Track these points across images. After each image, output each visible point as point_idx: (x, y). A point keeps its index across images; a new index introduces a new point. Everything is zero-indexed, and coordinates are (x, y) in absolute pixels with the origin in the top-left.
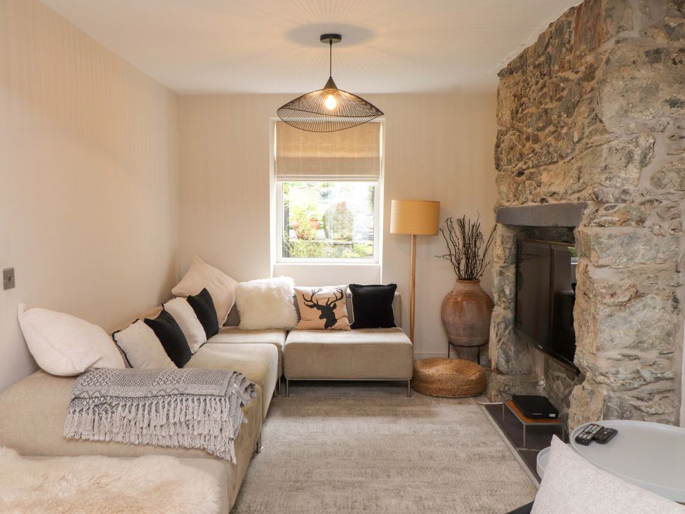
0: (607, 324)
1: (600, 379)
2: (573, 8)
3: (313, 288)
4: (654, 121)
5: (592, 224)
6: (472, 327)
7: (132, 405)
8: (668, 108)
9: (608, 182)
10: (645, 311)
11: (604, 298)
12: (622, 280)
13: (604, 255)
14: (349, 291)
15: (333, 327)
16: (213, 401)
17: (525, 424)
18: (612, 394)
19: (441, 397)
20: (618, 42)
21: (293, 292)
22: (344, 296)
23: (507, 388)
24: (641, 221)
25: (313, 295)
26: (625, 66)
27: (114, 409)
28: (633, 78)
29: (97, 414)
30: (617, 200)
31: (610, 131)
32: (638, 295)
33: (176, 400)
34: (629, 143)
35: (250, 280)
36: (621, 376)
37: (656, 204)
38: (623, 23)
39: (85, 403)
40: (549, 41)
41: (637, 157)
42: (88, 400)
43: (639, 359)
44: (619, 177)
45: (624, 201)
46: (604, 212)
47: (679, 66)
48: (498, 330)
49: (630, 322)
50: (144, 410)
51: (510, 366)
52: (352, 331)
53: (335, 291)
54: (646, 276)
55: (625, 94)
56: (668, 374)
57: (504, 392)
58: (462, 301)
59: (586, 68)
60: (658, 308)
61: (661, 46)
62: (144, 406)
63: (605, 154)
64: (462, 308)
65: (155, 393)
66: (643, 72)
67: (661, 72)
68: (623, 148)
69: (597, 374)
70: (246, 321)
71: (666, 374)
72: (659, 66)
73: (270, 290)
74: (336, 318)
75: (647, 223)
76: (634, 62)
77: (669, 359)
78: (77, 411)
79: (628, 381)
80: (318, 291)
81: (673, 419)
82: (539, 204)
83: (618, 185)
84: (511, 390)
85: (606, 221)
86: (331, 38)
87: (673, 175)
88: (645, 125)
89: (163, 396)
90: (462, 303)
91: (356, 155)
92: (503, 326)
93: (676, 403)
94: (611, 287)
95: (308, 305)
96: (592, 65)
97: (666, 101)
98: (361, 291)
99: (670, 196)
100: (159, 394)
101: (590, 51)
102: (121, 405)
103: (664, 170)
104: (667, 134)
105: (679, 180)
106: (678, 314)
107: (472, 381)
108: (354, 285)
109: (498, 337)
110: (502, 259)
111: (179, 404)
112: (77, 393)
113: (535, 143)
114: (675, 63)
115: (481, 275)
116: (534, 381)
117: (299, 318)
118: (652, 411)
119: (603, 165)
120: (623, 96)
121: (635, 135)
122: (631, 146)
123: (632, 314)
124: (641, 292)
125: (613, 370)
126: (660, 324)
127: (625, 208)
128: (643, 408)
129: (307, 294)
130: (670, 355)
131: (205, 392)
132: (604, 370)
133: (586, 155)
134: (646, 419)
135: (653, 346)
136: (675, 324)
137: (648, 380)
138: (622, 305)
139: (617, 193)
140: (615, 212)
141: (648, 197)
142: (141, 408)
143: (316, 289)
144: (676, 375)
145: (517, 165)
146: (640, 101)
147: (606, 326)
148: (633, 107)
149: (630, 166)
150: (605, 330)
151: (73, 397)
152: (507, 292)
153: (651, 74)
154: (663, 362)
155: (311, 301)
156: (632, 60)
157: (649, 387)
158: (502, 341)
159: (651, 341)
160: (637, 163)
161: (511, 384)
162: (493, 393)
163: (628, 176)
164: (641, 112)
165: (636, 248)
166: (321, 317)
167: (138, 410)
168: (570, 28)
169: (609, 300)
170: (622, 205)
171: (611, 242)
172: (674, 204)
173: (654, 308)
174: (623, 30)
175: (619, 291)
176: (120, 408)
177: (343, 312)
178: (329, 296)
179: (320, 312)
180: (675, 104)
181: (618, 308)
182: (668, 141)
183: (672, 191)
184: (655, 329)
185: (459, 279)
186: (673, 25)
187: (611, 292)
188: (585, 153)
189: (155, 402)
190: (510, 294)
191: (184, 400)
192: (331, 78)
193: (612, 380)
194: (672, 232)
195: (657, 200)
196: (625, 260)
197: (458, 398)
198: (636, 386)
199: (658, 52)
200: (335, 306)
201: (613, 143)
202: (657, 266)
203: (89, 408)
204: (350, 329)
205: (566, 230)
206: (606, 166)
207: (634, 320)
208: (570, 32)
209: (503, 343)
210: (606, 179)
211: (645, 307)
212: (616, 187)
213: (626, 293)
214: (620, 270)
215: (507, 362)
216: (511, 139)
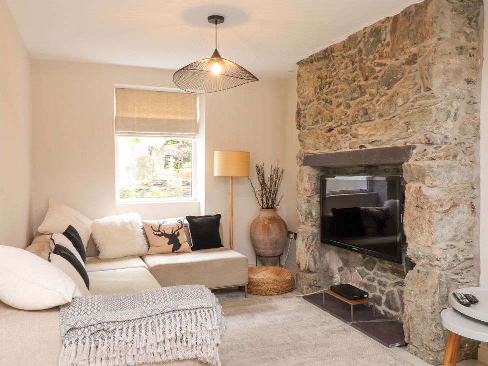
0: (439, 226)
1: (436, 263)
2: (388, 18)
3: (159, 221)
4: (459, 93)
5: (425, 159)
6: (276, 243)
7: (129, 328)
8: (466, 84)
9: (437, 131)
10: (460, 215)
11: (437, 208)
12: (446, 195)
13: (437, 179)
14: (186, 222)
15: (179, 251)
16: (204, 314)
17: (352, 304)
18: (443, 273)
19: (270, 295)
20: (440, 39)
21: (142, 225)
22: (184, 226)
23: (315, 283)
24: (455, 157)
25: (160, 226)
26: (445, 55)
27: (110, 335)
28: (449, 64)
29: (93, 342)
30: (442, 143)
31: (438, 97)
32: (455, 206)
33: (170, 317)
34: (448, 106)
35: (104, 217)
36: (449, 260)
37: (463, 145)
38: (443, 28)
39: (80, 333)
40: (361, 39)
41: (453, 115)
42: (83, 330)
43: (455, 247)
44: (444, 128)
45: (446, 143)
46: (434, 151)
47: (473, 58)
48: (308, 241)
49: (452, 223)
50: (140, 331)
51: (317, 267)
52: (194, 252)
53: (177, 222)
54: (459, 192)
55: (445, 73)
56: (471, 256)
57: (314, 286)
58: (269, 224)
59: (410, 56)
60: (466, 213)
61: (463, 45)
62: (140, 327)
63: (435, 112)
64: (269, 229)
65: (149, 313)
66: (454, 60)
67: (464, 61)
68: (445, 109)
69: (434, 260)
70: (105, 252)
71: (470, 256)
72: (462, 57)
73: (124, 225)
74: (181, 243)
75: (459, 158)
76: (450, 53)
77: (471, 246)
78: (74, 342)
79: (451, 263)
80: (163, 223)
81: (475, 285)
82: (358, 149)
83: (443, 133)
84: (318, 283)
85: (437, 157)
86: (217, 19)
87: (471, 127)
88: (455, 94)
89: (157, 315)
90: (269, 226)
91: (180, 118)
92: (311, 238)
93: (476, 274)
94: (440, 200)
95: (157, 235)
96: (415, 55)
97: (466, 80)
98: (196, 221)
99: (469, 141)
100: (154, 314)
101: (412, 45)
102: (118, 329)
103: (466, 123)
104: (466, 101)
105: (474, 130)
106: (475, 216)
107: (289, 280)
108: (190, 217)
109: (308, 247)
110: (309, 191)
111: (173, 320)
112: (73, 324)
113: (348, 109)
114: (471, 56)
115: (278, 205)
116: (332, 275)
117: (149, 246)
118: (464, 281)
119: (434, 119)
120: (444, 75)
121: (450, 101)
122: (449, 108)
123: (453, 218)
124: (456, 203)
125: (444, 256)
126: (467, 223)
127: (447, 148)
128: (459, 280)
129: (155, 226)
130: (472, 243)
131: (195, 306)
132: (438, 257)
133: (413, 114)
134: (460, 287)
135: (462, 238)
136: (474, 223)
137: (461, 261)
138: (446, 212)
139: (442, 137)
140: (441, 151)
141: (459, 141)
142: (138, 330)
143: (161, 222)
144: (475, 256)
145: (326, 125)
146: (454, 79)
147: (439, 227)
148: (449, 83)
149: (449, 121)
150: (438, 230)
151: (69, 328)
152: (314, 214)
153: (459, 62)
154: (468, 248)
155: (159, 231)
156: (449, 52)
157: (461, 266)
158: (311, 250)
159: (461, 235)
160: (452, 118)
161: (318, 279)
162: (305, 287)
163: (448, 127)
164: (454, 86)
165: (453, 174)
166: (169, 244)
167: (134, 331)
168: (386, 31)
169: (440, 209)
170: (445, 146)
171: (440, 170)
172: (471, 146)
173: (464, 213)
174: (443, 32)
175: (444, 203)
176: (118, 333)
177: (184, 238)
178: (173, 227)
179: (168, 240)
180: (470, 82)
181: (444, 214)
182: (467, 106)
183: (470, 137)
184: (464, 227)
185: (263, 208)
186: (468, 32)
187: (440, 204)
188: (411, 112)
189: (150, 322)
190: (316, 215)
191: (177, 316)
192: (216, 50)
193: (443, 263)
194: (471, 164)
195: (463, 143)
196: (448, 182)
197: (282, 294)
198: (455, 266)
199: (462, 48)
200: (179, 234)
201: (438, 105)
202: (463, 186)
203: (85, 337)
204: (191, 251)
205: (364, 168)
206: (436, 120)
207: (454, 221)
208: (387, 34)
209: (313, 251)
210: (437, 128)
211: (459, 212)
212: (442, 134)
213: (449, 204)
214: (445, 189)
215: (315, 263)
216: (317, 107)
